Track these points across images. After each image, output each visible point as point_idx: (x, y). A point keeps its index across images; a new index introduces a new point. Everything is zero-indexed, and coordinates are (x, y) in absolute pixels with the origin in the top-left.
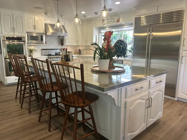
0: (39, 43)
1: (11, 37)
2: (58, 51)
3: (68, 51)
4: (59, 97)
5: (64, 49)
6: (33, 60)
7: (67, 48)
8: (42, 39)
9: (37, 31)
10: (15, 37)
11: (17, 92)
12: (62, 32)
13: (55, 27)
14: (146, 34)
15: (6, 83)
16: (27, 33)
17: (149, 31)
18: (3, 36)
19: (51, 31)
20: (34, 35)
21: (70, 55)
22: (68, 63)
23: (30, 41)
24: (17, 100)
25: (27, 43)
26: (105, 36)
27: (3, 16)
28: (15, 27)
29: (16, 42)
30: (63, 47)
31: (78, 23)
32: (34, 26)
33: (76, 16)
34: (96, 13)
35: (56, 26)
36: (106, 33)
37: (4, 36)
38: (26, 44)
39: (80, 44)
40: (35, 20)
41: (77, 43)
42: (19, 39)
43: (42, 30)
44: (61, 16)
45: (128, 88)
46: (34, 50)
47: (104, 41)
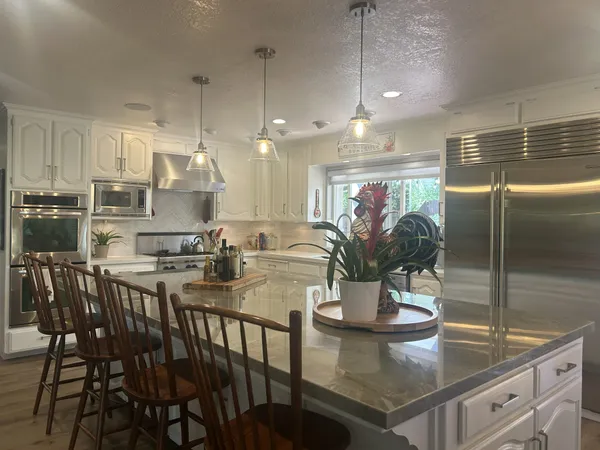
0: (132, 216)
1: (42, 194)
2: (191, 238)
3: (228, 246)
4: (195, 417)
5: (210, 234)
6: (110, 287)
7: (221, 229)
8: (142, 202)
9: (129, 175)
10: (56, 195)
11: (41, 388)
12: (207, 179)
13: (190, 166)
14: (487, 189)
15: (6, 352)
16: (94, 181)
17: (498, 180)
18: (16, 192)
19: (171, 175)
20: (117, 188)
21: (236, 256)
22: (227, 287)
23: (100, 209)
24: (38, 419)
25: (93, 215)
26: (361, 199)
27: (24, 129)
28: (58, 163)
29: (56, 210)
30: (208, 227)
31: (267, 156)
32: (121, 159)
33: (262, 134)
34: (319, 124)
35: (195, 165)
36: (363, 191)
37: (18, 193)
38: (90, 218)
39: (264, 217)
40: (125, 142)
41: (253, 214)
42: (68, 201)
43: (144, 174)
44: (208, 131)
45: (466, 403)
46: (111, 237)
47: (359, 216)
